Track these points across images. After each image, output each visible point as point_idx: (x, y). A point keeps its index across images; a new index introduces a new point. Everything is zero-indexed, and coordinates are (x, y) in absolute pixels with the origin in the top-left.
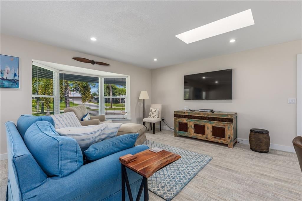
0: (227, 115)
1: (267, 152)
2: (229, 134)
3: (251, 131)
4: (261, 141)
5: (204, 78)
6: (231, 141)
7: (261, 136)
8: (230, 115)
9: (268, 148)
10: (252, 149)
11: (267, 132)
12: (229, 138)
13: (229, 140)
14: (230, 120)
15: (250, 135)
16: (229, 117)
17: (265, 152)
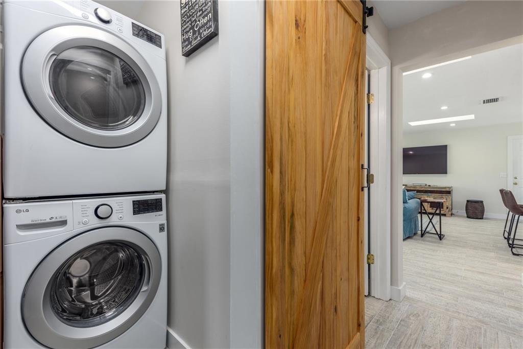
0: (445, 188)
1: (482, 218)
2: (447, 204)
3: (468, 201)
4: (476, 209)
5: (411, 152)
6: (449, 211)
7: (476, 205)
8: (448, 188)
9: (483, 216)
10: (468, 217)
11: (482, 202)
12: (447, 208)
13: (447, 210)
14: (449, 192)
15: (467, 205)
16: (448, 190)
17: (480, 219)
